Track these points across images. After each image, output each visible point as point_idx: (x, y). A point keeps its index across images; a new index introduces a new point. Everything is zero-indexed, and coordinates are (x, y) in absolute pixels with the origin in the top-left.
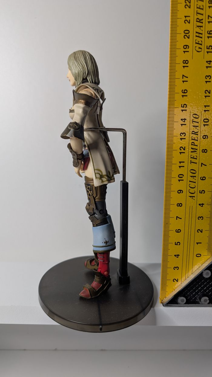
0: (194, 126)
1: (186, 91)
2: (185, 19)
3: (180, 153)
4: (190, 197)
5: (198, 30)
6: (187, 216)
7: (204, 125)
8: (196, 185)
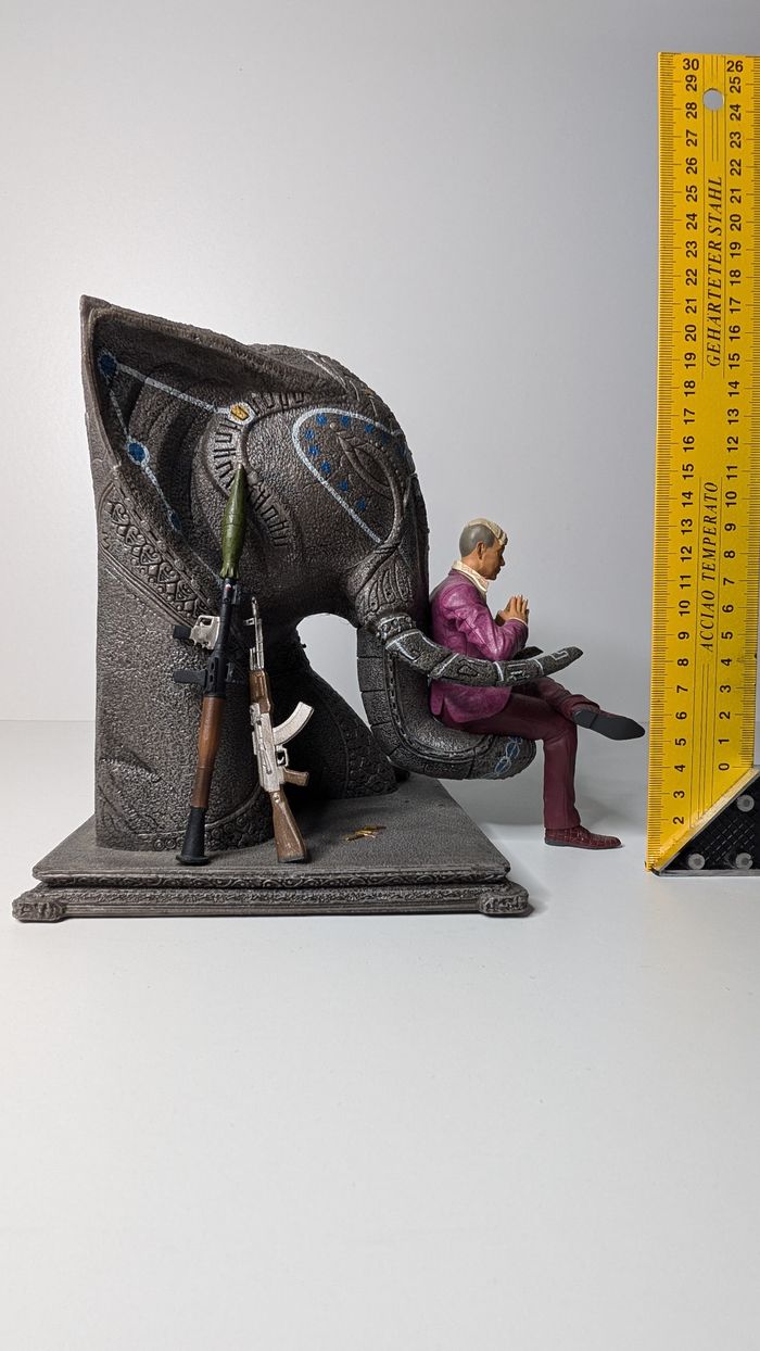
0: (708, 507)
1: (691, 440)
2: (686, 304)
3: (683, 559)
4: (704, 645)
5: (712, 325)
6: (699, 684)
7: (728, 504)
8: (714, 620)
